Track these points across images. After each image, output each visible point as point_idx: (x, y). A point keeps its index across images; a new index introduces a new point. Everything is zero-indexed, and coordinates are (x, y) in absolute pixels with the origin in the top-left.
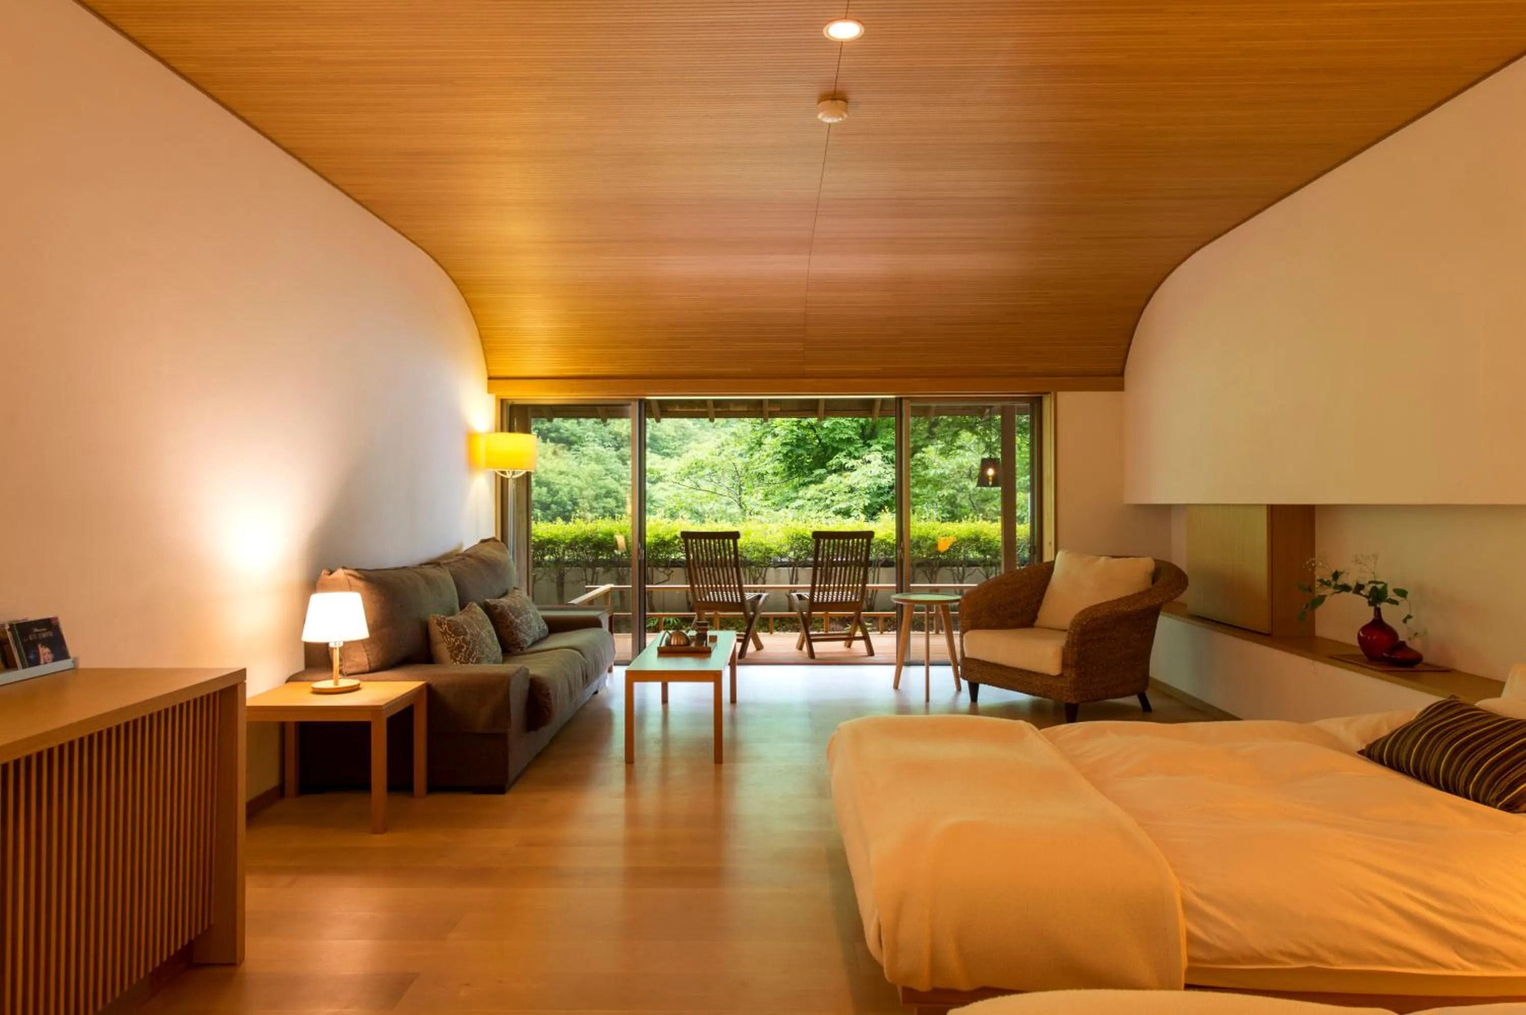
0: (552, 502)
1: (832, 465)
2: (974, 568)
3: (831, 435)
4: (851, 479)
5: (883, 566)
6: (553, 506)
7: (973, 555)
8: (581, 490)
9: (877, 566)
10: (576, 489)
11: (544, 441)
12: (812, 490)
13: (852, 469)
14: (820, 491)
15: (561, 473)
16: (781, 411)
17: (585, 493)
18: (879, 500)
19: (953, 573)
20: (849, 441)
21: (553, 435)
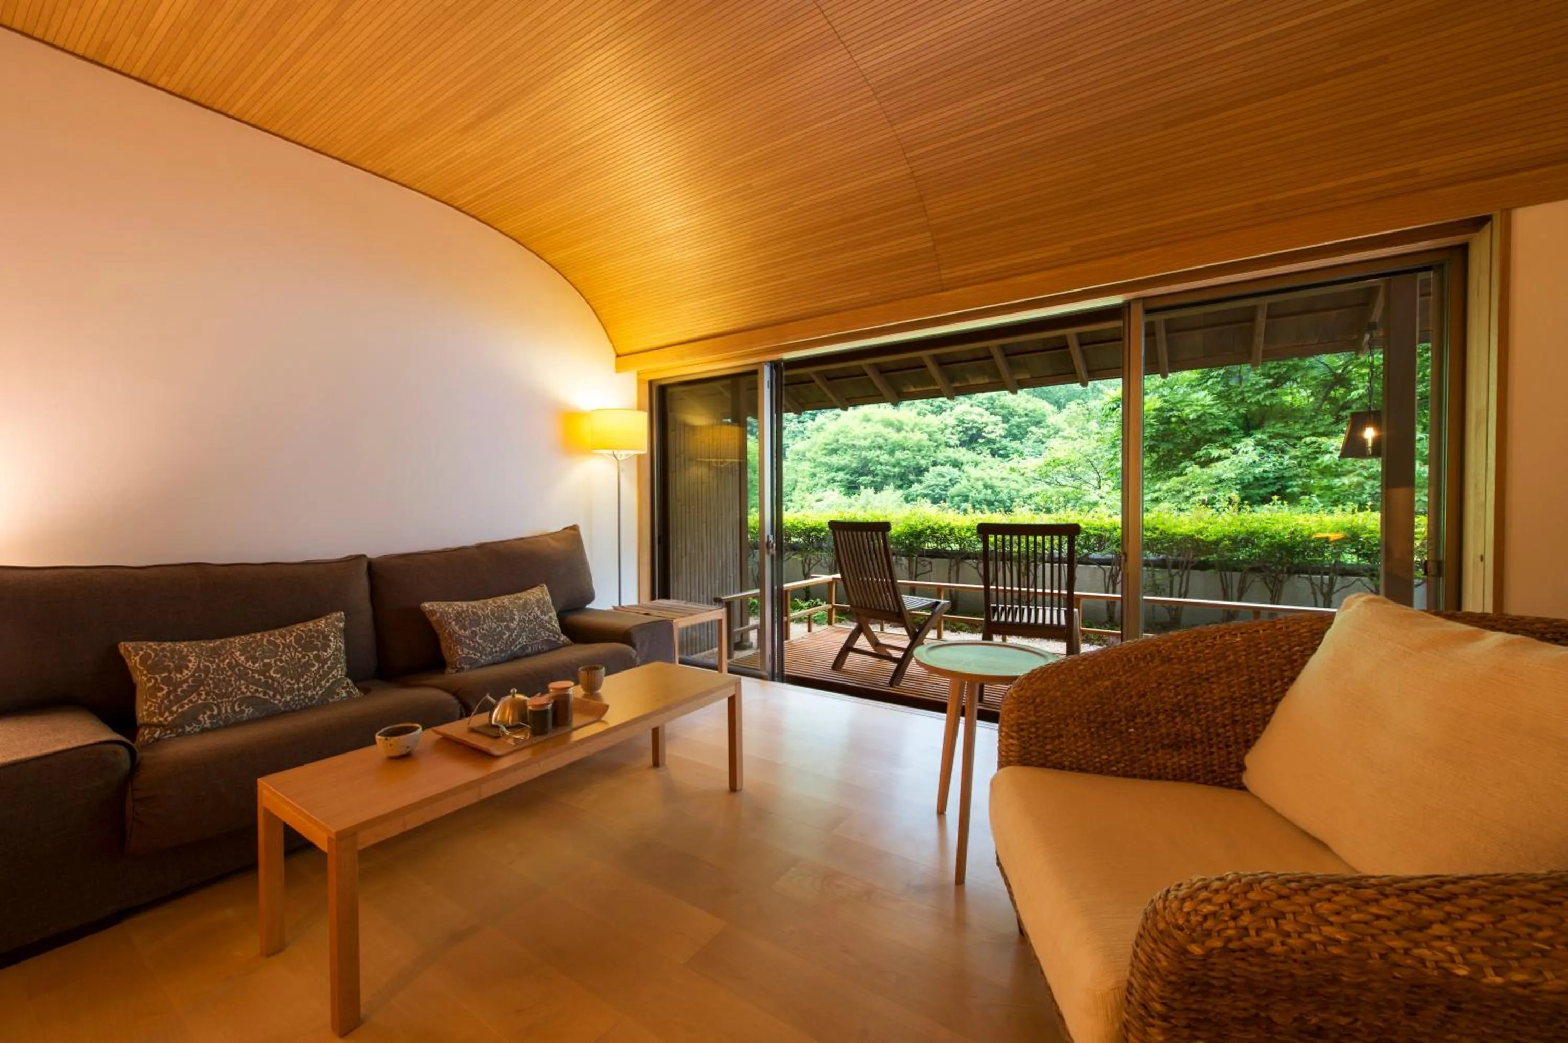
0: (995, 500)
1: (1201, 457)
2: (1354, 578)
3: (1203, 428)
4: (1217, 469)
5: (1194, 568)
6: (996, 503)
7: (1350, 559)
8: (1018, 491)
9: (1186, 568)
10: (1013, 492)
11: (993, 456)
12: (1174, 482)
13: (1219, 459)
14: (1182, 483)
15: (1003, 479)
16: (1032, 378)
17: (1021, 494)
18: (1261, 492)
19: (1312, 583)
20: (1227, 432)
21: (1002, 452)
